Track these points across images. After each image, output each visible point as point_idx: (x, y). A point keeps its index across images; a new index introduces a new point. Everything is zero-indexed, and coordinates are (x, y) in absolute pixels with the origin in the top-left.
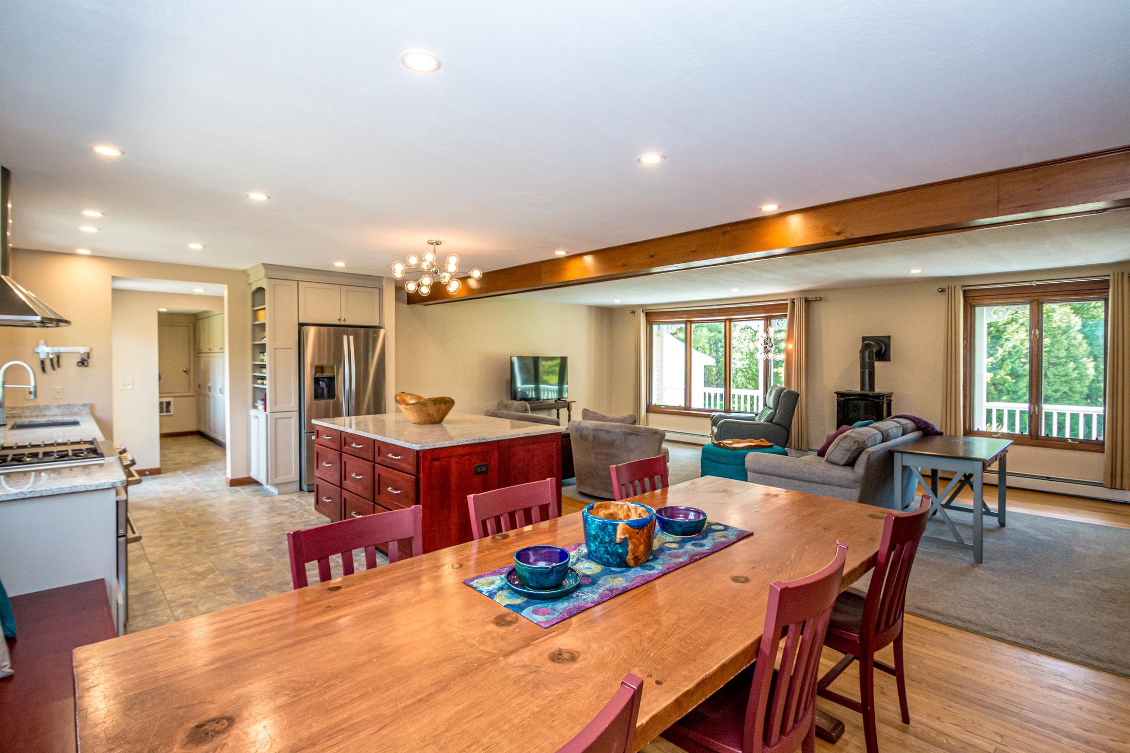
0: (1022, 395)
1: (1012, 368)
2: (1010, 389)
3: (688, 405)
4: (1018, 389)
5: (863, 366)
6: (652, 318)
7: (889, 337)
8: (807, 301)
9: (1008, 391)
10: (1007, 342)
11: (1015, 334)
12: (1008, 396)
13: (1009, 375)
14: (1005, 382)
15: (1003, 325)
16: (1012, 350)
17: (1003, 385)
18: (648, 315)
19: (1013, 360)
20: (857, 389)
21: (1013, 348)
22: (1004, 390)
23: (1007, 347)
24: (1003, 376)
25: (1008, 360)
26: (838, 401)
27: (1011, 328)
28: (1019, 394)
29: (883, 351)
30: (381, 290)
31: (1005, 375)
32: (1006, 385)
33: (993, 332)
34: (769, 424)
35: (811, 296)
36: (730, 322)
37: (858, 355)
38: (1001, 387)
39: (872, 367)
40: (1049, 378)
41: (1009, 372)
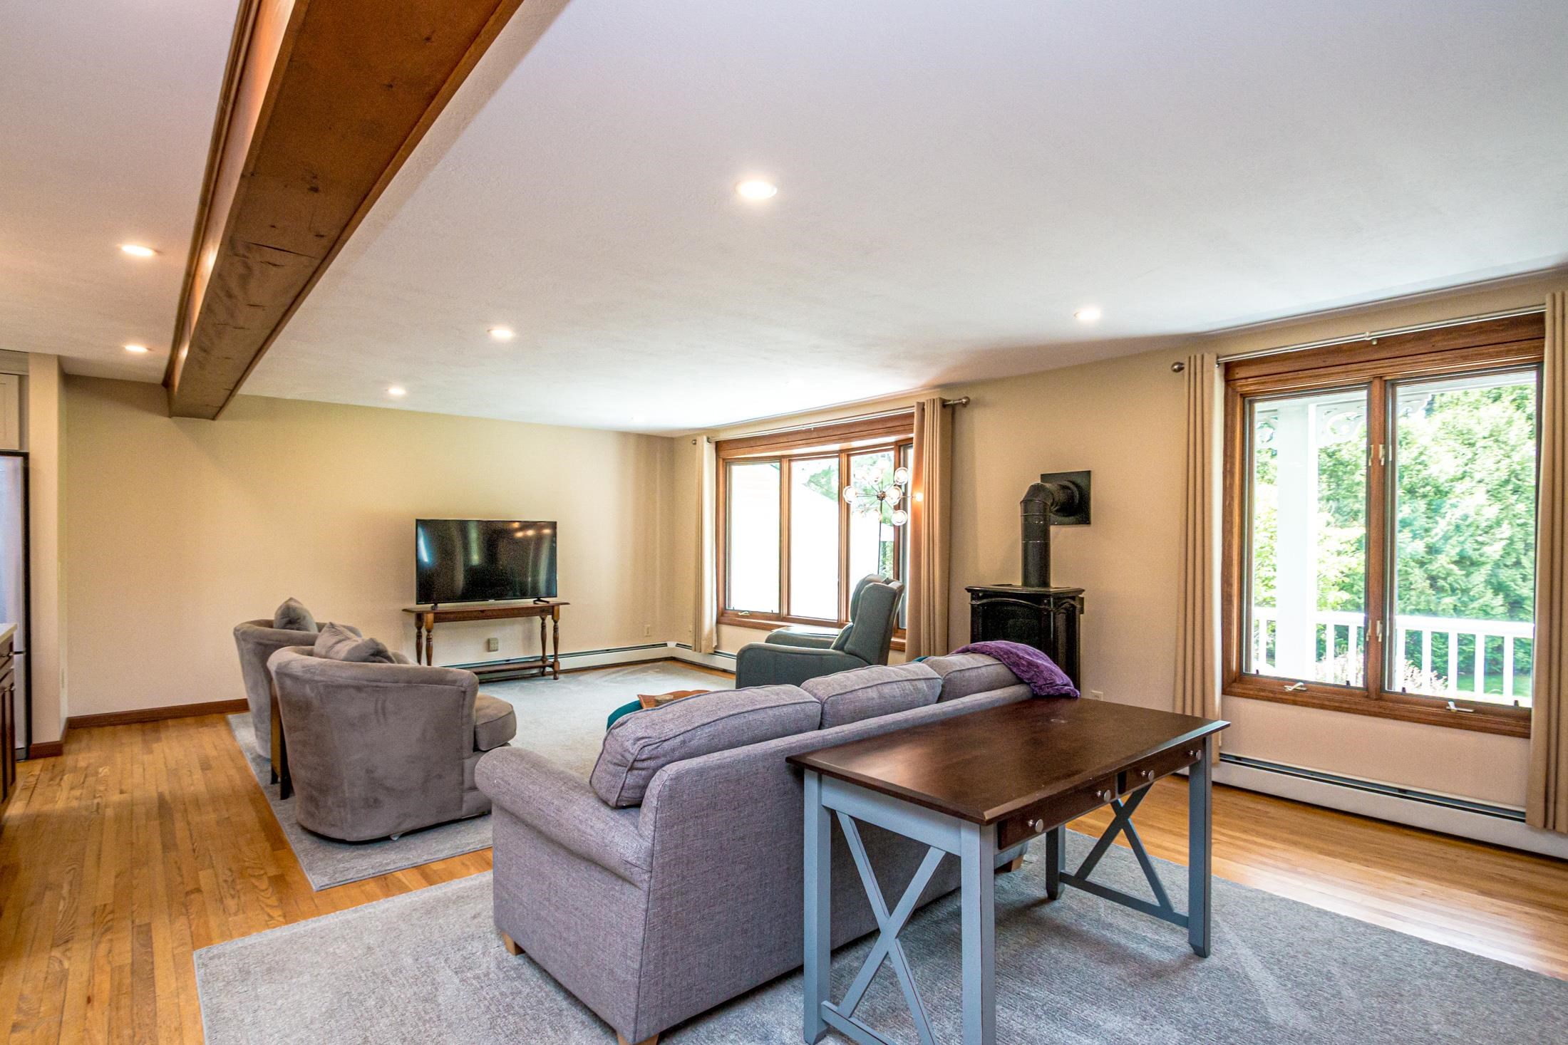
0: (1477, 596)
1: (1462, 551)
2: (1456, 586)
3: (785, 611)
4: (1470, 586)
5: (1027, 533)
6: (725, 454)
7: (1089, 473)
8: (944, 404)
9: (1453, 590)
10: (1454, 509)
11: (1467, 497)
12: (1454, 598)
13: (1456, 563)
14: (1448, 575)
15: (1447, 482)
16: (1461, 522)
17: (1445, 579)
18: (719, 446)
19: (1462, 539)
20: (1016, 582)
21: (1462, 520)
22: (1447, 587)
23: (1454, 517)
24: (1445, 564)
25: (1455, 538)
26: (972, 605)
27: (1459, 487)
28: (1471, 593)
29: (1077, 501)
30: (22, 380)
31: (1448, 563)
32: (1450, 579)
33: (1432, 494)
34: (838, 652)
35: (952, 397)
36: (849, 456)
37: (1019, 510)
38: (1441, 583)
39: (1045, 535)
40: (1524, 568)
41: (1457, 558)
